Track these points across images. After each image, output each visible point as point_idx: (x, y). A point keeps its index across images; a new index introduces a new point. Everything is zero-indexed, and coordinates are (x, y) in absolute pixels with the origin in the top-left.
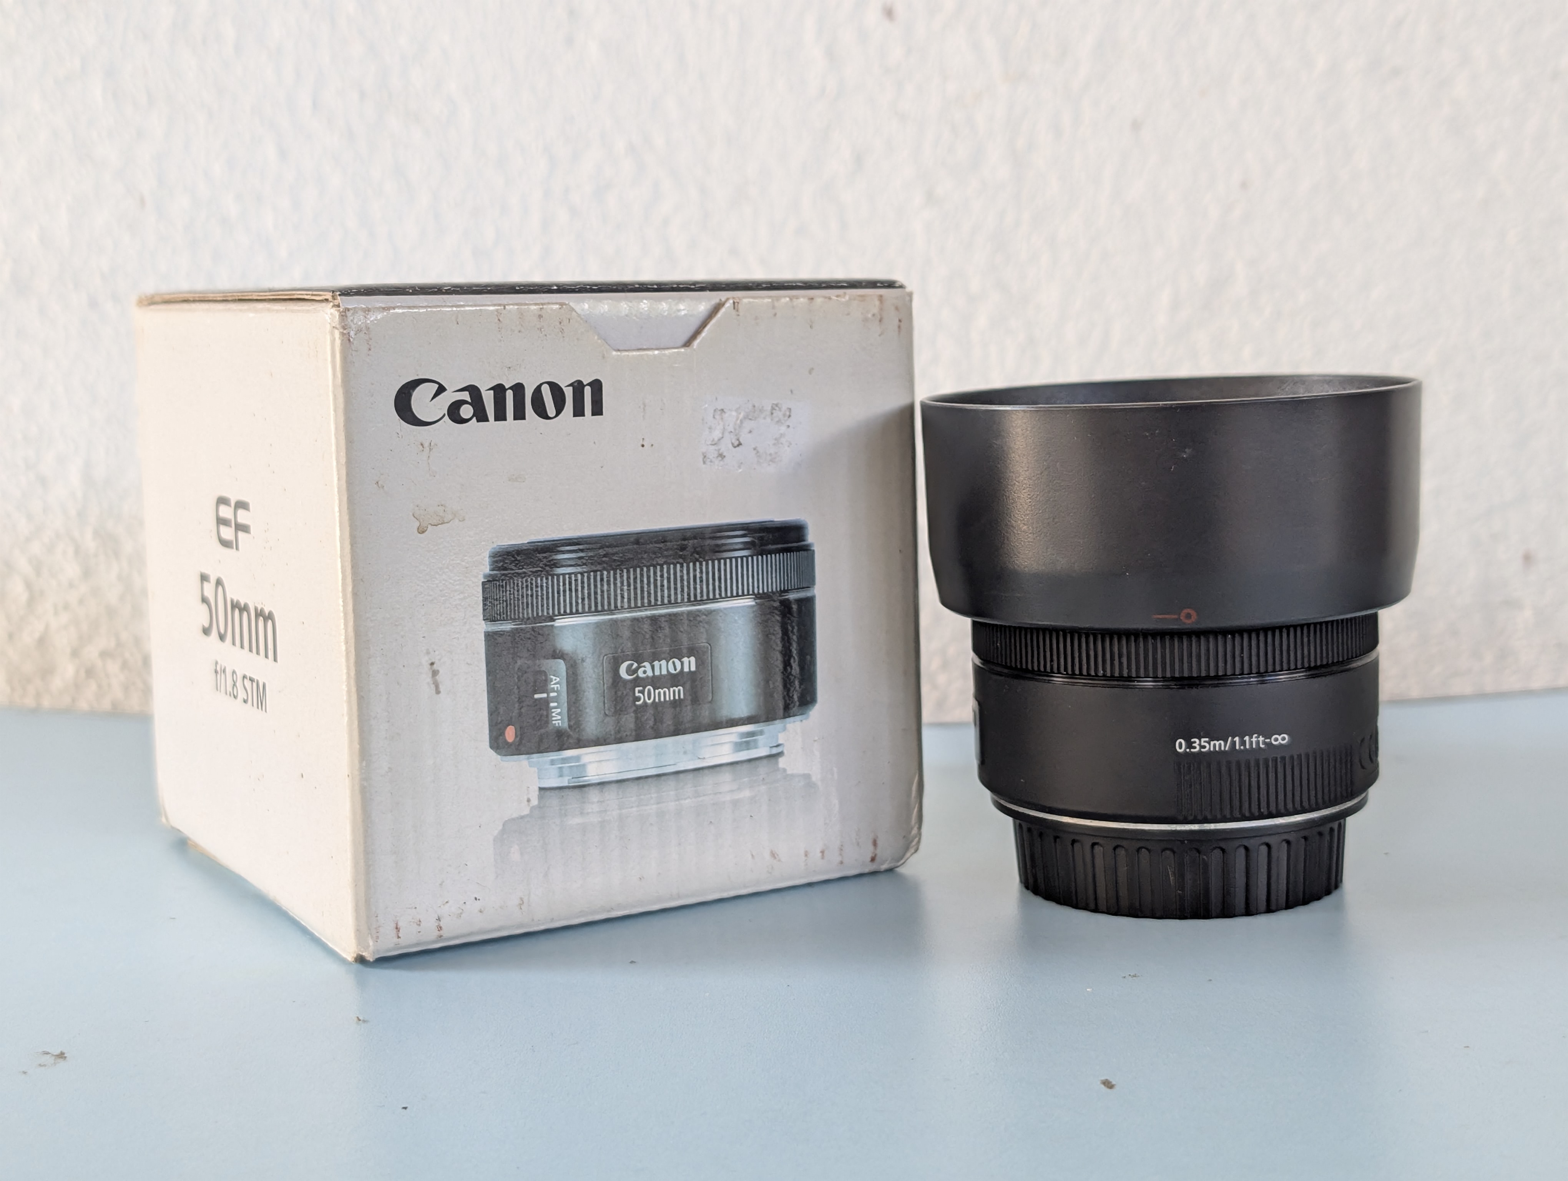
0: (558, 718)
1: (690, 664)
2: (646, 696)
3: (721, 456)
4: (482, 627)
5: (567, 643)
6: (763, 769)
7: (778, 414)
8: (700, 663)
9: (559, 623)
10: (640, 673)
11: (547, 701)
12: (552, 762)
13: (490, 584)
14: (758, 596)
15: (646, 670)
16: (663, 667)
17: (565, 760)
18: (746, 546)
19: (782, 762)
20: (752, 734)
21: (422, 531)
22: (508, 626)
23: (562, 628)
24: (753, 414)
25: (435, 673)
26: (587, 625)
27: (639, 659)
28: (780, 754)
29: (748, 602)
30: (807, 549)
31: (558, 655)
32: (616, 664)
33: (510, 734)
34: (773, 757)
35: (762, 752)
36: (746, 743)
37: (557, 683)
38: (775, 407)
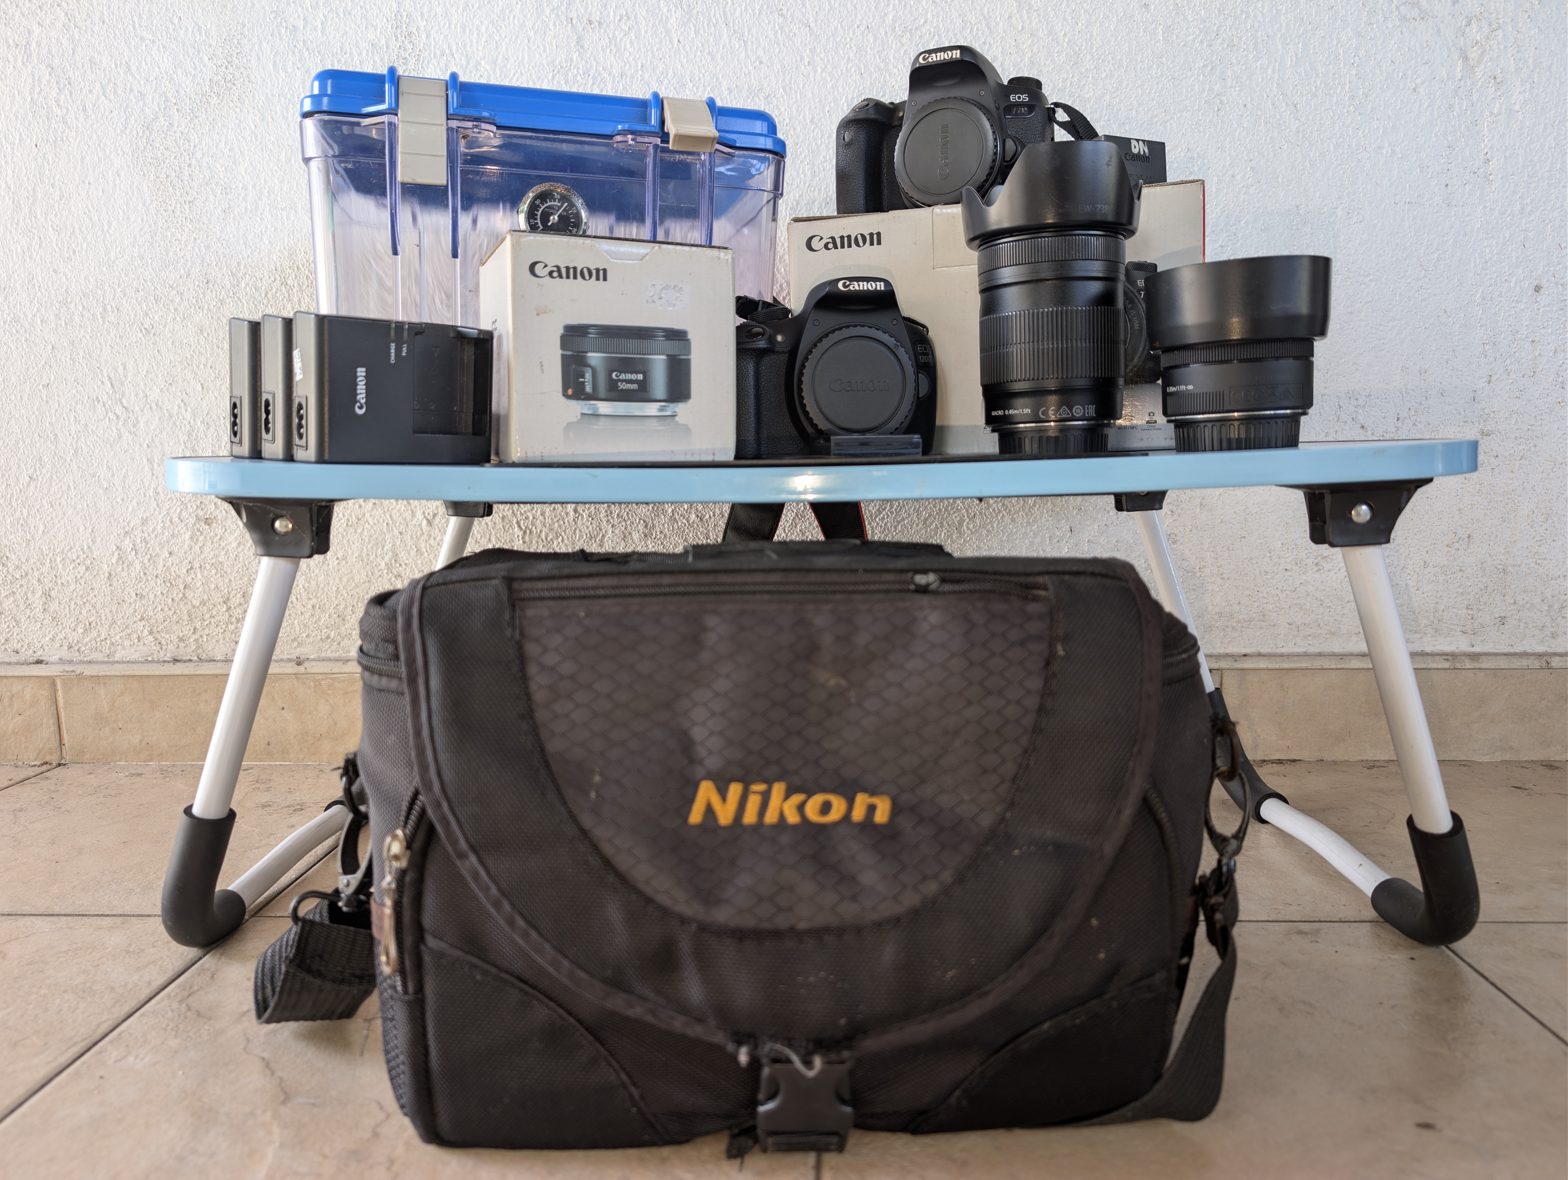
0: (588, 389)
1: (640, 377)
2: (622, 386)
3: (654, 302)
4: (559, 352)
5: (593, 362)
6: (669, 420)
7: (677, 289)
8: (644, 377)
9: (589, 354)
10: (621, 377)
11: (584, 382)
12: (586, 404)
13: (563, 338)
14: (668, 356)
15: (623, 376)
16: (629, 376)
17: (591, 405)
18: (663, 336)
19: (677, 418)
20: (665, 406)
21: (538, 315)
22: (569, 353)
23: (590, 357)
24: (666, 287)
25: (542, 366)
26: (600, 357)
27: (621, 372)
28: (676, 415)
29: (664, 357)
30: (688, 341)
31: (589, 366)
32: (611, 372)
33: (570, 392)
34: (673, 416)
35: (669, 413)
36: (661, 409)
37: (588, 376)
38: (675, 286)
